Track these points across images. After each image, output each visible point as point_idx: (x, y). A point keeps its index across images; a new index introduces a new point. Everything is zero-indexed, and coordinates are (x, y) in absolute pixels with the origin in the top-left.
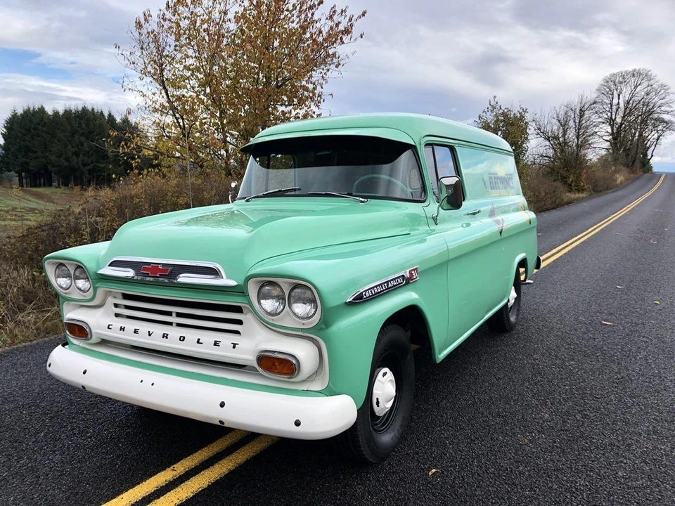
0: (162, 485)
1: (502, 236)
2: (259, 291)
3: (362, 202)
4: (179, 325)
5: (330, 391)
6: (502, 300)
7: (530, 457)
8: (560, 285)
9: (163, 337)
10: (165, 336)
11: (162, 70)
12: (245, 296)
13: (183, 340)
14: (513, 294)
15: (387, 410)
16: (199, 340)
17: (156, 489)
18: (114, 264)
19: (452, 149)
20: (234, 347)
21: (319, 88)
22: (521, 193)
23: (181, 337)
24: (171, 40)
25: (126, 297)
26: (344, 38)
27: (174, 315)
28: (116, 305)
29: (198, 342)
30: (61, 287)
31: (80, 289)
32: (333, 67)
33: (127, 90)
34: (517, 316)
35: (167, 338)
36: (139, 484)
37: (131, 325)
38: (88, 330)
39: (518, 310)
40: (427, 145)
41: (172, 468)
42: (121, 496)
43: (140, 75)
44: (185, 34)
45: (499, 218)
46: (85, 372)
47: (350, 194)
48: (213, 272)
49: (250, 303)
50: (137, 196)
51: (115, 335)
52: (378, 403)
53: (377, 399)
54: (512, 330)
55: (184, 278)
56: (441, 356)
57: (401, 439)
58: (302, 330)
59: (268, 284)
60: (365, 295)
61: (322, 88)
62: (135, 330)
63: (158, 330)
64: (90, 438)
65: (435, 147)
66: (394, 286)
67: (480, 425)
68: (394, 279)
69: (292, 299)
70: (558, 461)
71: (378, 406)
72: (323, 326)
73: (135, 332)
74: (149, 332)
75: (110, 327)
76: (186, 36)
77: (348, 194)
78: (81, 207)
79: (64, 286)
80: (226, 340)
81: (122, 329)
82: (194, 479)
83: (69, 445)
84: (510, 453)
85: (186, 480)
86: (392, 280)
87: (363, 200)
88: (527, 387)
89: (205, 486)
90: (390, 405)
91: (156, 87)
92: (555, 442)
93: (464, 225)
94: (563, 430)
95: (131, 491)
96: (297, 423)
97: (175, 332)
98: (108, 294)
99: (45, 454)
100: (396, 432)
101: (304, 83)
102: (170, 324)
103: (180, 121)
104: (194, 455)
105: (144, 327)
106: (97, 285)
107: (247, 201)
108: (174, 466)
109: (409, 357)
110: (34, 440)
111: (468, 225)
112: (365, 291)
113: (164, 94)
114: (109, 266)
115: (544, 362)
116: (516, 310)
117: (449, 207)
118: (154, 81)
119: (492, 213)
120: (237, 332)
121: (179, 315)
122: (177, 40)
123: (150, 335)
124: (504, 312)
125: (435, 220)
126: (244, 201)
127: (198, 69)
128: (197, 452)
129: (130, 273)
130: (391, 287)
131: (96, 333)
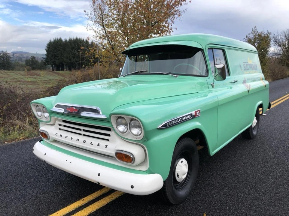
0: (76, 208)
1: (250, 94)
2: (116, 121)
3: (175, 77)
4: (84, 135)
5: (150, 172)
6: (249, 124)
7: (257, 207)
8: (282, 116)
9: (77, 140)
10: (78, 140)
11: (103, 20)
12: (110, 123)
13: (85, 142)
14: (255, 121)
15: (183, 179)
16: (91, 142)
17: (73, 210)
18: (57, 106)
19: (223, 51)
20: (106, 147)
21: (170, 25)
22: (261, 72)
23: (84, 141)
24: (107, 8)
26: (182, 3)
27: (82, 130)
28: (60, 125)
29: (91, 144)
30: (38, 116)
31: (45, 117)
32: (177, 16)
33: (89, 30)
34: (257, 131)
35: (78, 141)
36: (67, 206)
37: (65, 134)
38: (48, 135)
39: (258, 129)
40: (209, 49)
41: (82, 199)
42: (58, 212)
43: (94, 23)
44: (113, 4)
45: (248, 84)
46: (45, 155)
47: (170, 73)
48: (96, 111)
49: (113, 127)
50: (91, 74)
51: (58, 138)
52: (178, 176)
53: (178, 174)
54: (254, 138)
55: (84, 114)
56: (213, 152)
57: (191, 193)
58: (136, 141)
59: (120, 118)
60: (169, 124)
61: (172, 25)
62: (66, 136)
63: (76, 137)
64: (52, 182)
65: (214, 50)
66: (186, 119)
67: (232, 187)
68: (186, 116)
69: (131, 126)
70: (272, 210)
71: (178, 177)
72: (146, 139)
73: (66, 138)
74: (71, 138)
75: (57, 134)
76: (113, 5)
77: (169, 73)
78: (69, 79)
79: (39, 115)
80: (103, 143)
81: (61, 135)
82: (90, 206)
83: (42, 184)
84: (247, 204)
85: (87, 207)
86: (185, 116)
87: (176, 76)
88: (259, 169)
89: (95, 210)
90: (185, 176)
91: (100, 28)
92: (271, 200)
93: (229, 88)
94: (276, 193)
95: (62, 210)
96: (132, 187)
97: (82, 138)
98: (56, 119)
99: (31, 189)
100: (188, 190)
101: (164, 24)
102: (81, 134)
103: (111, 42)
104: (94, 194)
105: (70, 135)
106: (51, 115)
107: (124, 77)
108: (84, 198)
109: (195, 153)
110: (29, 181)
111: (231, 88)
112: (168, 122)
113: (104, 31)
114: (55, 107)
115: (270, 156)
116: (256, 129)
117: (220, 79)
118: (99, 26)
119: (244, 82)
120: (108, 140)
121: (84, 130)
122: (110, 7)
123: (72, 139)
124: (250, 130)
125: (212, 86)
126: (122, 77)
127: (118, 20)
128: (95, 192)
129: (62, 110)
130: (184, 120)
131: (52, 137)
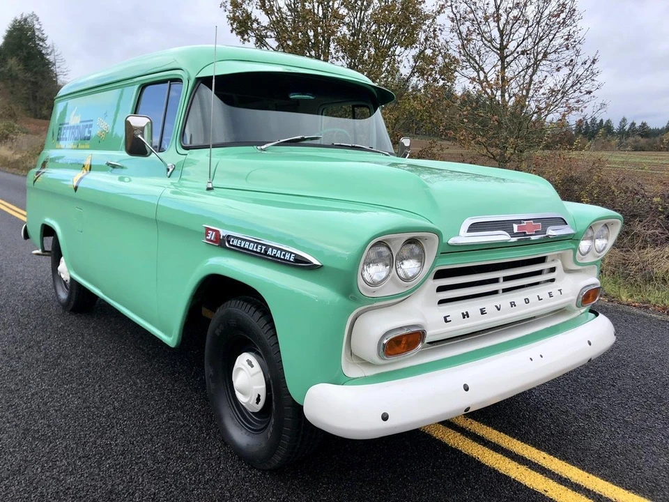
4: (505, 290)
9: (512, 306)
13: (529, 302)
16: (538, 297)
20: (561, 293)
23: (525, 300)
27: (501, 280)
29: (539, 299)
30: (370, 283)
31: (403, 279)
35: (515, 306)
73: (482, 314)
74: (495, 307)
75: (448, 319)
79: (375, 280)
81: (466, 315)
102: (496, 292)
120: (553, 280)
121: (506, 279)
123: (499, 309)
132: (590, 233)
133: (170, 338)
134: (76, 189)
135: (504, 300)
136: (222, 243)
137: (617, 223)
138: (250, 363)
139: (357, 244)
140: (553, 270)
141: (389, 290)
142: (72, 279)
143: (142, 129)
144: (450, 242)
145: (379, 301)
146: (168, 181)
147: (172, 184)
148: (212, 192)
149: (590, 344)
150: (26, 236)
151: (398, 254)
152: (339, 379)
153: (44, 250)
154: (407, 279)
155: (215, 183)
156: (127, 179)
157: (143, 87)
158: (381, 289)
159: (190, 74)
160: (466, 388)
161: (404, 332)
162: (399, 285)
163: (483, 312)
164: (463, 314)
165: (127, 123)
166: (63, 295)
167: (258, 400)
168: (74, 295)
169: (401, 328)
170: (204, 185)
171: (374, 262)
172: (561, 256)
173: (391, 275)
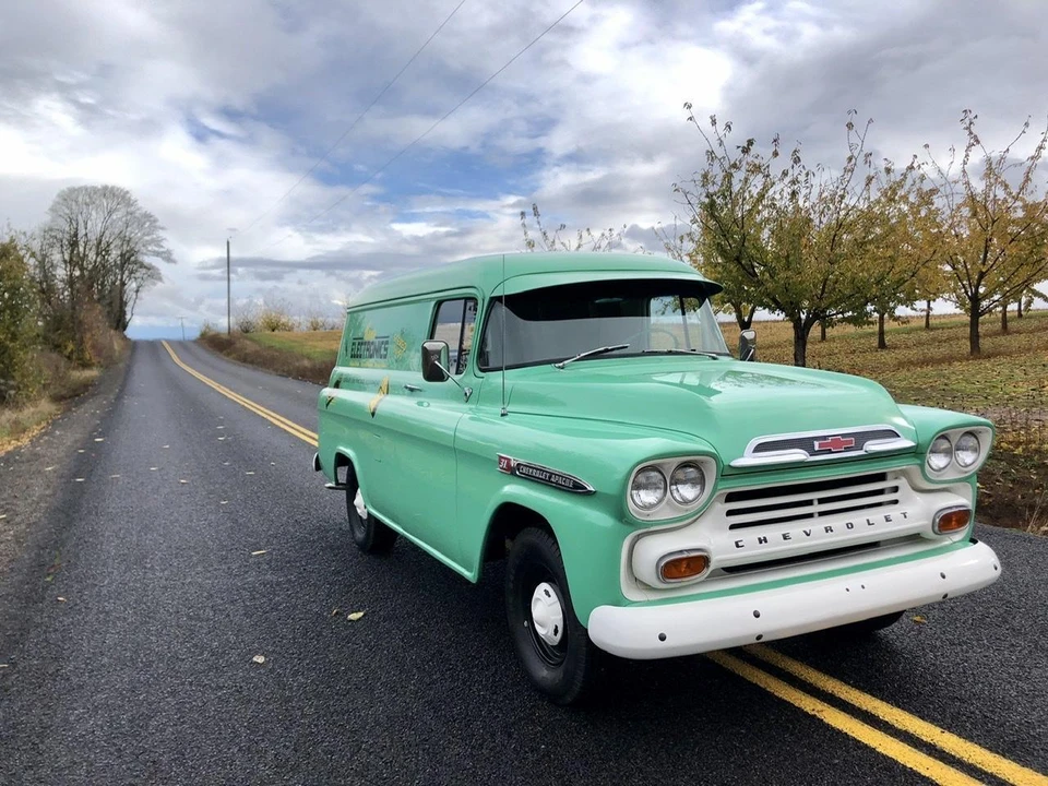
4: (822, 514)
9: (827, 532)
10: (828, 529)
13: (852, 527)
16: (868, 521)
20: (905, 517)
23: (848, 524)
25: (731, 498)
27: (816, 502)
28: (730, 513)
29: (869, 524)
35: (832, 531)
62: (782, 535)
73: (785, 539)
74: (805, 531)
75: (740, 544)
81: (763, 541)
102: (810, 516)
114: (754, 452)
120: (896, 502)
121: (822, 501)
123: (808, 535)
129: (798, 455)
132: (945, 445)
133: (470, 575)
134: (373, 414)
135: (816, 526)
136: (514, 471)
137: (987, 431)
138: (547, 593)
139: (623, 469)
140: (896, 489)
141: (663, 513)
142: (369, 514)
143: (439, 352)
144: (733, 463)
145: (656, 525)
146: (466, 406)
147: (471, 409)
148: (506, 418)
149: (944, 577)
150: (318, 467)
151: (672, 478)
152: (619, 601)
153: (337, 483)
154: (686, 502)
155: (509, 409)
156: (425, 404)
157: (439, 303)
158: (657, 512)
159: (485, 293)
160: (757, 615)
161: (685, 555)
162: (676, 509)
163: (785, 537)
164: (759, 539)
165: (424, 349)
166: (360, 535)
167: (556, 631)
168: (372, 534)
169: (681, 551)
170: (500, 411)
171: (646, 487)
172: (904, 473)
173: (666, 499)
